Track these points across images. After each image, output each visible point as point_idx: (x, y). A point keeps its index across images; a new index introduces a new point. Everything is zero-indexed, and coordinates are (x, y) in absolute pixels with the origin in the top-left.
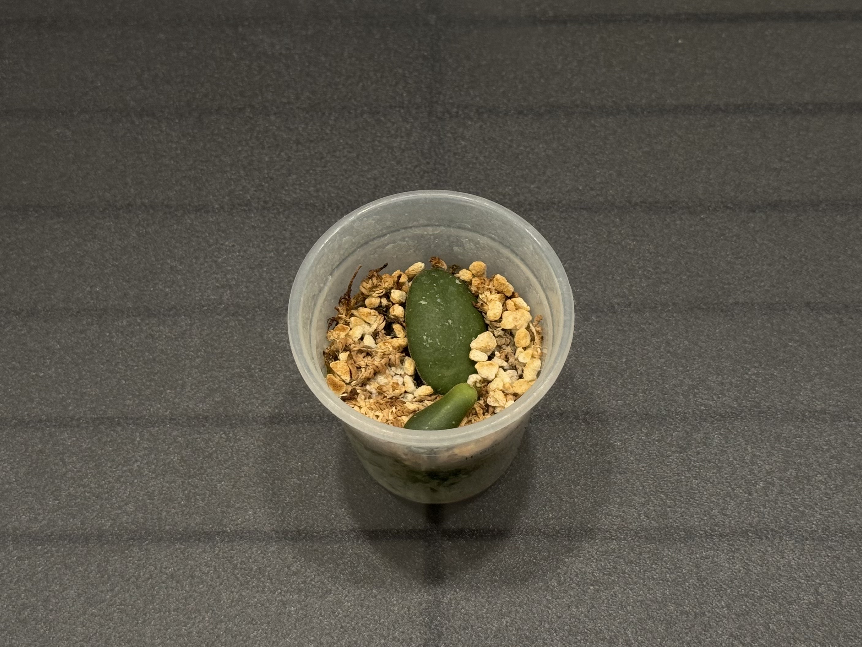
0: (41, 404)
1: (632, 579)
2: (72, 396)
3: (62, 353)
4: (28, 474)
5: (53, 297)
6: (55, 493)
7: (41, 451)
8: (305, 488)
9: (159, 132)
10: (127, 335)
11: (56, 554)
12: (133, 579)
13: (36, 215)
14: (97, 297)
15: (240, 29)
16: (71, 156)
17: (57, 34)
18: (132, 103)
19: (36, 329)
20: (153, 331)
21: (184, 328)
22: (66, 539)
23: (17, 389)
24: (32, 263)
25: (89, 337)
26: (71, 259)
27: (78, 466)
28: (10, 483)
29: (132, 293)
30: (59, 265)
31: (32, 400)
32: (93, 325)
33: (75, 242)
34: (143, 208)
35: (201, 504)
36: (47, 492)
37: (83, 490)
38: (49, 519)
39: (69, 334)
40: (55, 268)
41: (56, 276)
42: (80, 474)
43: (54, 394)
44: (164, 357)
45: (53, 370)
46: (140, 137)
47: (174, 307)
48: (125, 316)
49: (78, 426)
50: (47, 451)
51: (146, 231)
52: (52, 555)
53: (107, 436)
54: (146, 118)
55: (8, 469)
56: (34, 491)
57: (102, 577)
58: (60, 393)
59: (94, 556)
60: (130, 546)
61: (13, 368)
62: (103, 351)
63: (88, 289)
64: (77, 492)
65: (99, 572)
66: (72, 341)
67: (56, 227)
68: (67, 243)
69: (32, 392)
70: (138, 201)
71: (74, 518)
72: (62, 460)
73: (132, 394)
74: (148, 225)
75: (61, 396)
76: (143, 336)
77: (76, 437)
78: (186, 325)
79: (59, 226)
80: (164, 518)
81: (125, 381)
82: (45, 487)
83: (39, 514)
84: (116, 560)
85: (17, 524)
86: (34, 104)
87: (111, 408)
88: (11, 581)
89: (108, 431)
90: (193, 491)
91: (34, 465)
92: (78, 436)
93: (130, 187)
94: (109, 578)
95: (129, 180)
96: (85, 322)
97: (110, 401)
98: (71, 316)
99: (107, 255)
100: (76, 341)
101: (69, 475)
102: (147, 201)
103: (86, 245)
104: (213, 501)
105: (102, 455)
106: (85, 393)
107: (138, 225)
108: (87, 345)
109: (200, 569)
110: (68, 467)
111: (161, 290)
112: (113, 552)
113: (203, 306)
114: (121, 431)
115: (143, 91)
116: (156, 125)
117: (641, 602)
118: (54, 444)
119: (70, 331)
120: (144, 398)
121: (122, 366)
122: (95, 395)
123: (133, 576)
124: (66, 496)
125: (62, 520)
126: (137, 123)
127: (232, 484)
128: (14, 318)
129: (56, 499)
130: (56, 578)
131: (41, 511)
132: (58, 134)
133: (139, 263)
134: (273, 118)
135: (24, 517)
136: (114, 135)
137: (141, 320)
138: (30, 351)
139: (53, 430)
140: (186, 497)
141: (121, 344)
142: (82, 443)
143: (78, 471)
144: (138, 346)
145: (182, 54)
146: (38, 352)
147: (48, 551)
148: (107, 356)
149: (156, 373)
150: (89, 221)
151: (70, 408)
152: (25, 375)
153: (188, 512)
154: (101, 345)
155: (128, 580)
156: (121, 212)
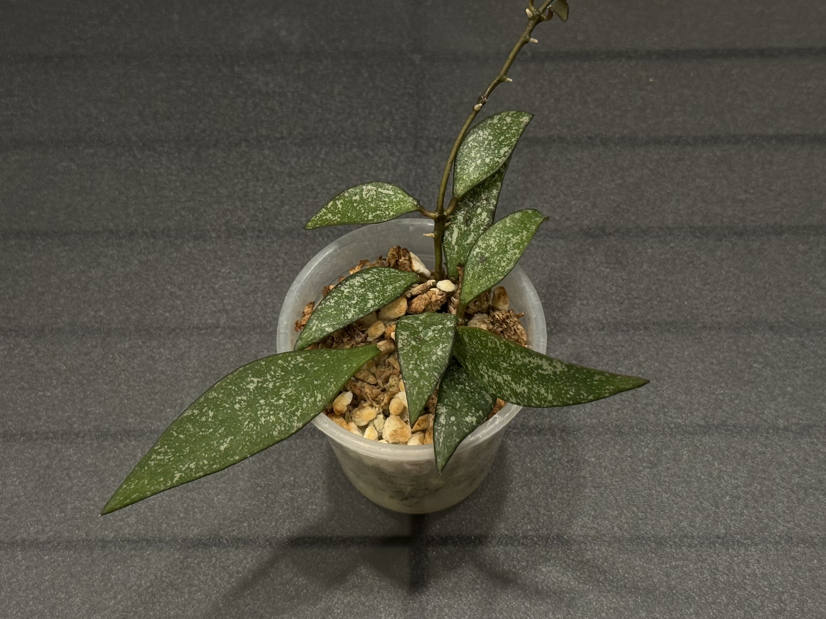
0: (48, 422)
1: (606, 587)
2: (77, 414)
3: (68, 374)
4: (36, 487)
5: (59, 321)
6: (62, 506)
7: (48, 467)
8: (297, 502)
9: (159, 166)
10: (129, 357)
11: (62, 564)
12: (135, 587)
13: (44, 244)
14: (101, 321)
15: (237, 69)
16: (77, 188)
17: (64, 73)
18: (134, 138)
19: (44, 352)
20: (153, 353)
21: (183, 350)
22: (71, 550)
23: (25, 408)
24: (40, 289)
25: (93, 359)
26: (76, 285)
27: (82, 481)
28: (18, 497)
29: (134, 318)
30: (65, 291)
31: (39, 418)
32: (96, 347)
33: (80, 270)
34: (145, 236)
35: (199, 516)
36: (54, 505)
37: (88, 503)
38: (56, 531)
39: (75, 356)
40: (61, 293)
41: (62, 301)
42: (85, 488)
43: (60, 413)
44: (164, 377)
45: (60, 389)
46: (142, 170)
47: (174, 330)
48: (127, 339)
49: (83, 443)
50: (54, 466)
51: (147, 260)
52: (59, 565)
53: (110, 451)
54: (147, 153)
55: (17, 483)
56: (41, 504)
57: (106, 585)
58: (66, 412)
59: (98, 565)
60: (132, 556)
61: (22, 388)
62: (107, 372)
63: (93, 313)
64: (82, 505)
65: (103, 580)
66: (77, 362)
67: (62, 254)
68: (73, 271)
69: (39, 411)
70: (140, 230)
71: (79, 530)
72: (68, 475)
73: (134, 413)
74: (149, 253)
75: (66, 414)
76: (144, 358)
77: (81, 453)
78: (185, 347)
79: (65, 254)
80: (163, 529)
81: (128, 400)
82: (52, 500)
83: (46, 526)
84: (119, 570)
85: (25, 535)
86: (41, 139)
87: (115, 426)
88: (19, 590)
89: (111, 448)
90: (191, 504)
91: (42, 480)
92: (83, 452)
93: (133, 217)
94: (112, 587)
95: (131, 211)
96: (89, 345)
97: (114, 419)
98: (76, 339)
99: (110, 281)
100: (81, 362)
101: (75, 489)
102: (148, 230)
103: (91, 272)
104: (211, 514)
105: (106, 470)
106: (90, 412)
107: (139, 253)
108: (91, 367)
109: (198, 577)
110: (74, 482)
111: (162, 314)
112: (116, 562)
113: (201, 330)
114: (123, 447)
115: (145, 127)
116: (157, 159)
117: (615, 609)
118: (60, 460)
119: (76, 353)
120: (145, 416)
121: (125, 385)
122: (99, 413)
123: (135, 584)
124: (72, 509)
125: (68, 532)
126: (139, 157)
127: (228, 497)
128: (23, 340)
129: (62, 512)
130: (62, 586)
131: (48, 523)
132: (64, 167)
133: (141, 289)
134: (267, 152)
135: (32, 528)
136: (117, 168)
137: (143, 342)
138: (38, 372)
139: (60, 446)
140: (185, 509)
141: (124, 365)
142: (87, 458)
143: (83, 486)
144: (139, 367)
145: (181, 92)
146: (45, 373)
147: (55, 560)
148: (110, 377)
149: (157, 393)
150: (94, 250)
151: (76, 426)
152: (33, 395)
153: (187, 524)
154: (105, 366)
155: (130, 588)
156: (124, 241)
